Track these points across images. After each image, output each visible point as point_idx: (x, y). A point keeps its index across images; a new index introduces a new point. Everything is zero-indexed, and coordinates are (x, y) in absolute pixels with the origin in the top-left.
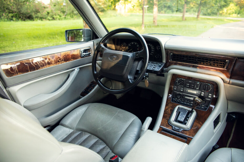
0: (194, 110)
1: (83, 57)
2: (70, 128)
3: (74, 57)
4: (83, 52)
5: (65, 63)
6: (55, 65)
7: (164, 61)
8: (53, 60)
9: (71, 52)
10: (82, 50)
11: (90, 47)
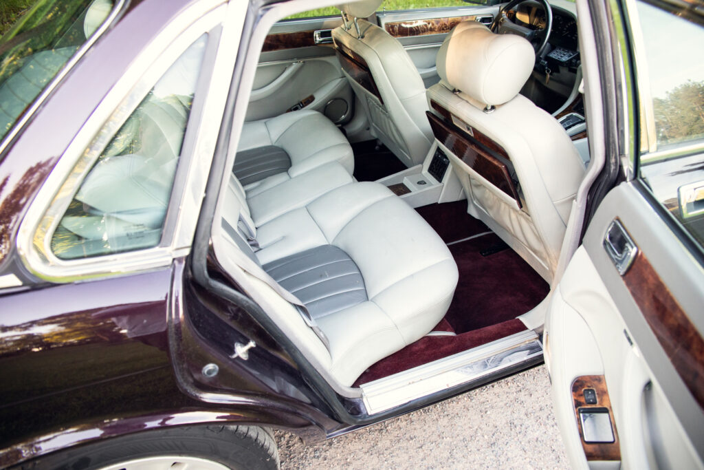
6: (437, 34)
8: (437, 26)
9: (463, 18)
10: (479, 18)
11: (492, 15)
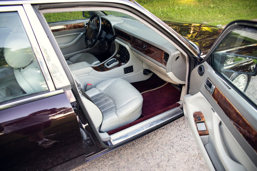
0: (117, 61)
1: (86, 27)
2: (72, 62)
3: (80, 27)
4: (86, 25)
5: (74, 30)
6: (68, 30)
7: (114, 34)
9: (78, 24)
10: (85, 23)
